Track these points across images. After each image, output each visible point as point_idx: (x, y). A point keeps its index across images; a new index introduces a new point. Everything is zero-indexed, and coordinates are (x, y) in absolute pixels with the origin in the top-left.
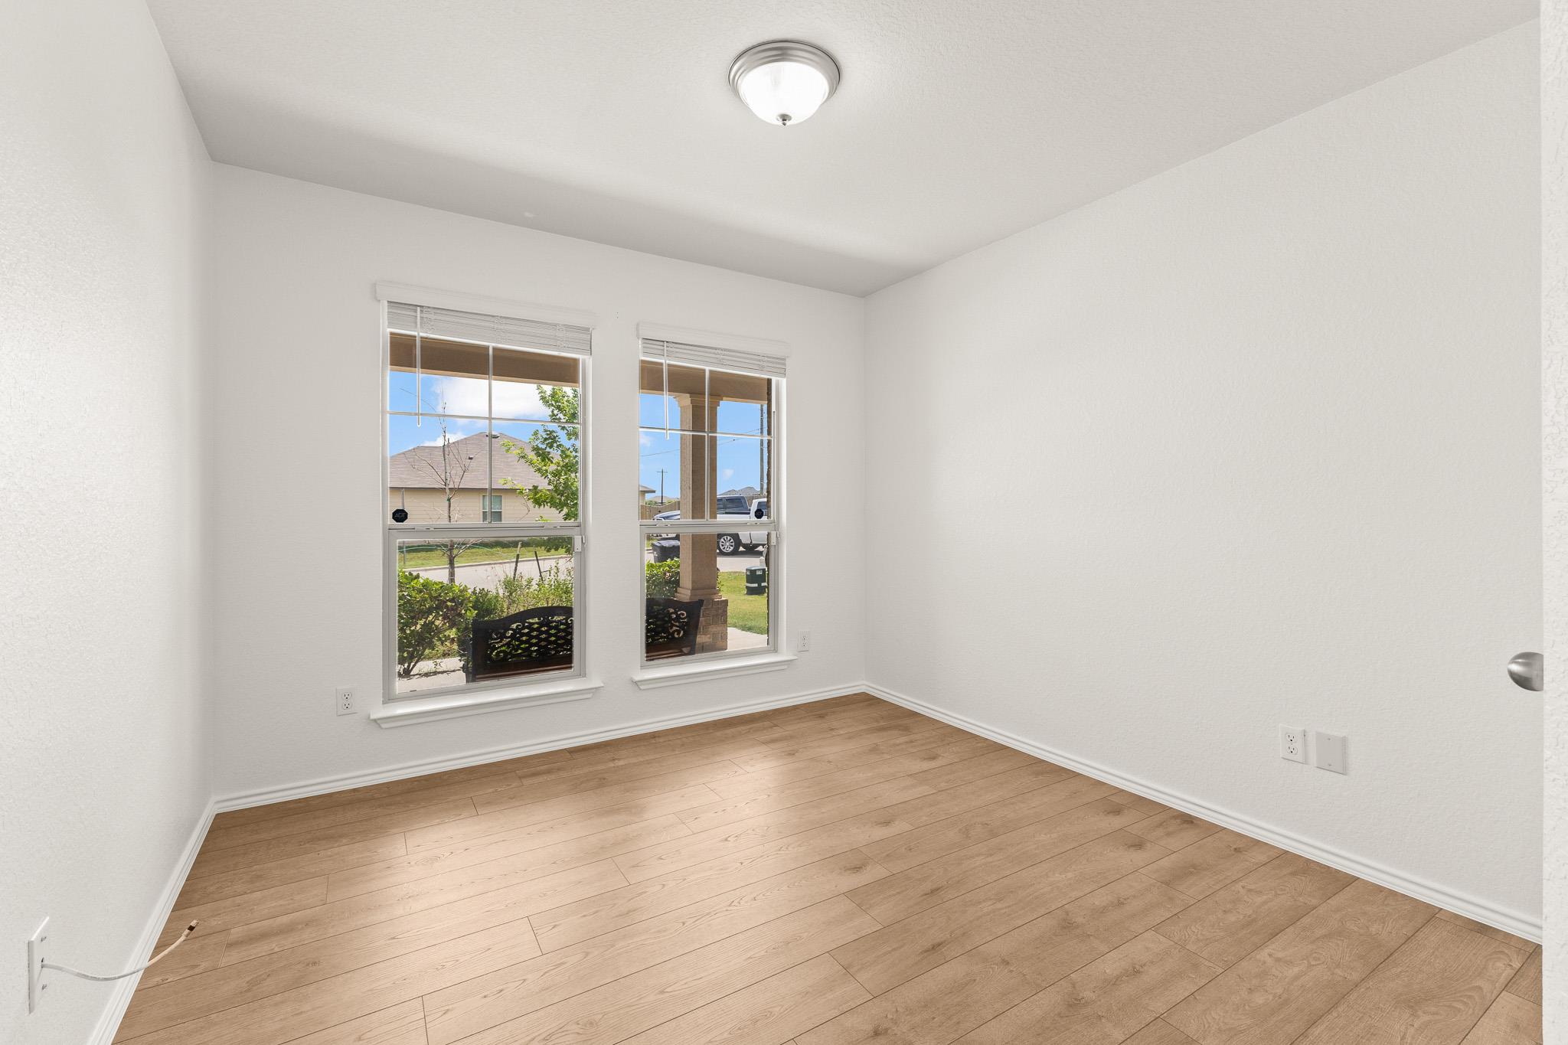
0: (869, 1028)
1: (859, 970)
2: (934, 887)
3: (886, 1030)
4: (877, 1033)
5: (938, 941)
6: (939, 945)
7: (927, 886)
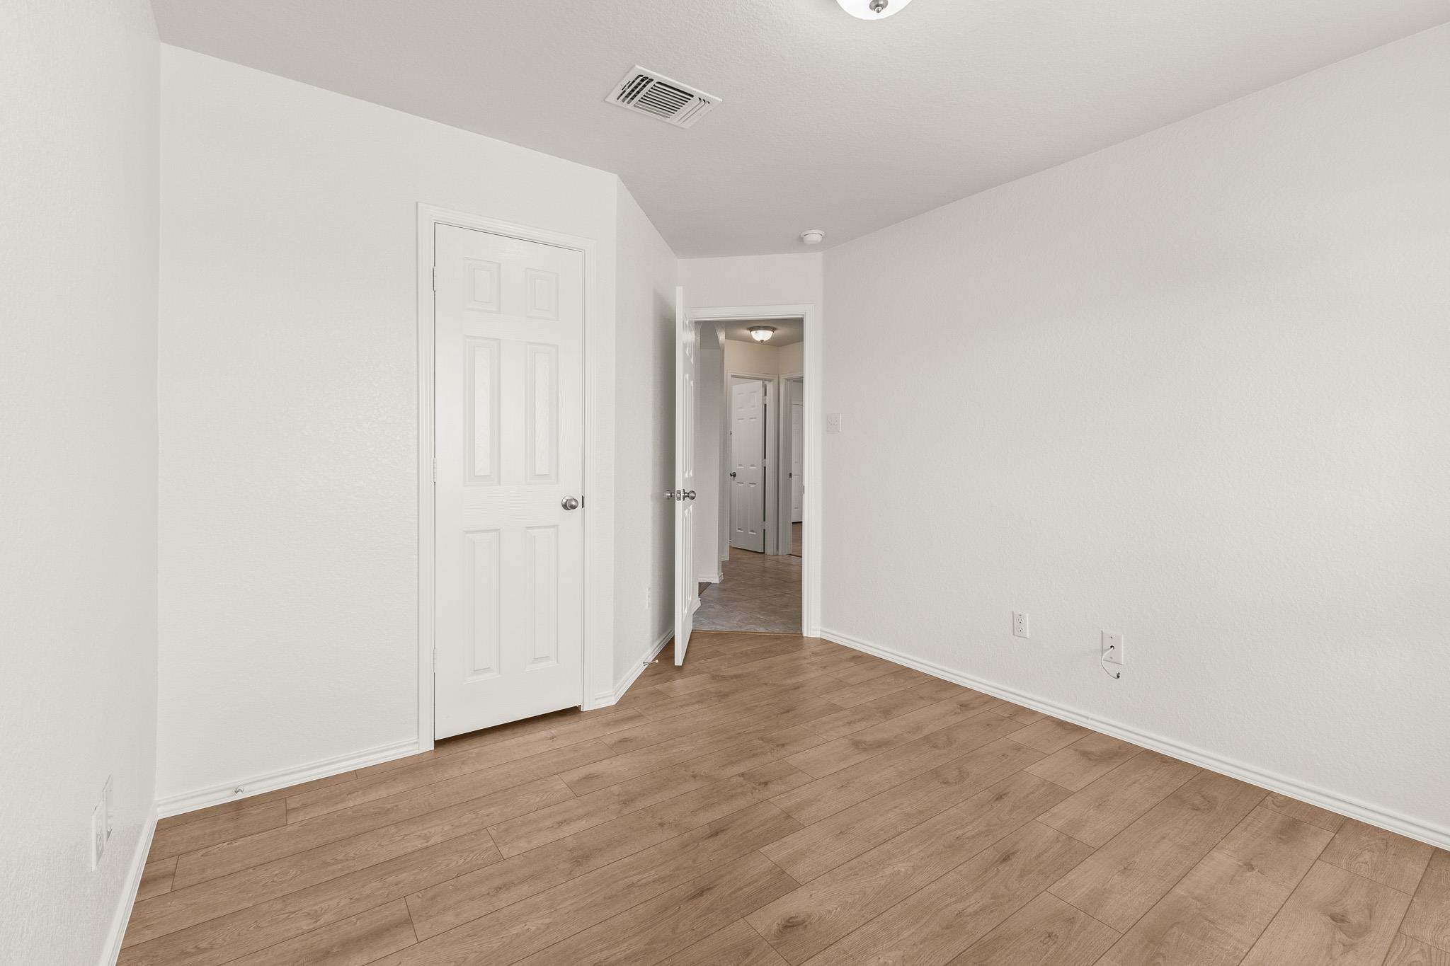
0: (771, 786)
1: (779, 815)
2: (695, 901)
3: (760, 785)
4: (766, 783)
5: (711, 840)
6: (711, 836)
7: (706, 901)
